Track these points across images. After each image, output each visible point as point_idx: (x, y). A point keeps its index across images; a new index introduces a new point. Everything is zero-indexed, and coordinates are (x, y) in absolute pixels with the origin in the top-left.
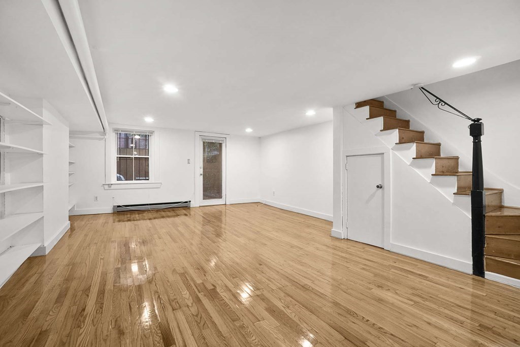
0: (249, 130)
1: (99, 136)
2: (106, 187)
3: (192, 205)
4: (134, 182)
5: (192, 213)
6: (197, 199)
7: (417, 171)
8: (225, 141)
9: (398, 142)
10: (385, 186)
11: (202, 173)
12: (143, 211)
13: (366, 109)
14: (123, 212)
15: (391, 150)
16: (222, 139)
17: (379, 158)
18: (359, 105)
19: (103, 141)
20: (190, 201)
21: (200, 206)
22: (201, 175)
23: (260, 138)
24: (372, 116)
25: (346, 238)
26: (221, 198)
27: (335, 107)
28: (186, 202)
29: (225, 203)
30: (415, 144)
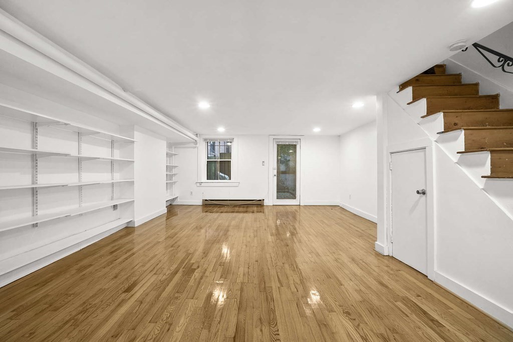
0: (317, 130)
1: (193, 145)
2: (198, 184)
3: (266, 203)
4: (219, 181)
5: (266, 211)
6: (270, 198)
7: (465, 171)
8: (299, 143)
9: (443, 130)
10: (428, 192)
11: (276, 174)
12: (223, 206)
13: (409, 90)
14: (210, 205)
15: (434, 143)
16: (296, 140)
17: (421, 154)
18: (403, 86)
19: (196, 149)
20: (263, 200)
21: (273, 205)
22: (275, 176)
23: (339, 136)
24: (416, 98)
25: (391, 255)
26: (295, 199)
27: (378, 94)
28: (260, 200)
29: (299, 204)
30: (463, 131)
